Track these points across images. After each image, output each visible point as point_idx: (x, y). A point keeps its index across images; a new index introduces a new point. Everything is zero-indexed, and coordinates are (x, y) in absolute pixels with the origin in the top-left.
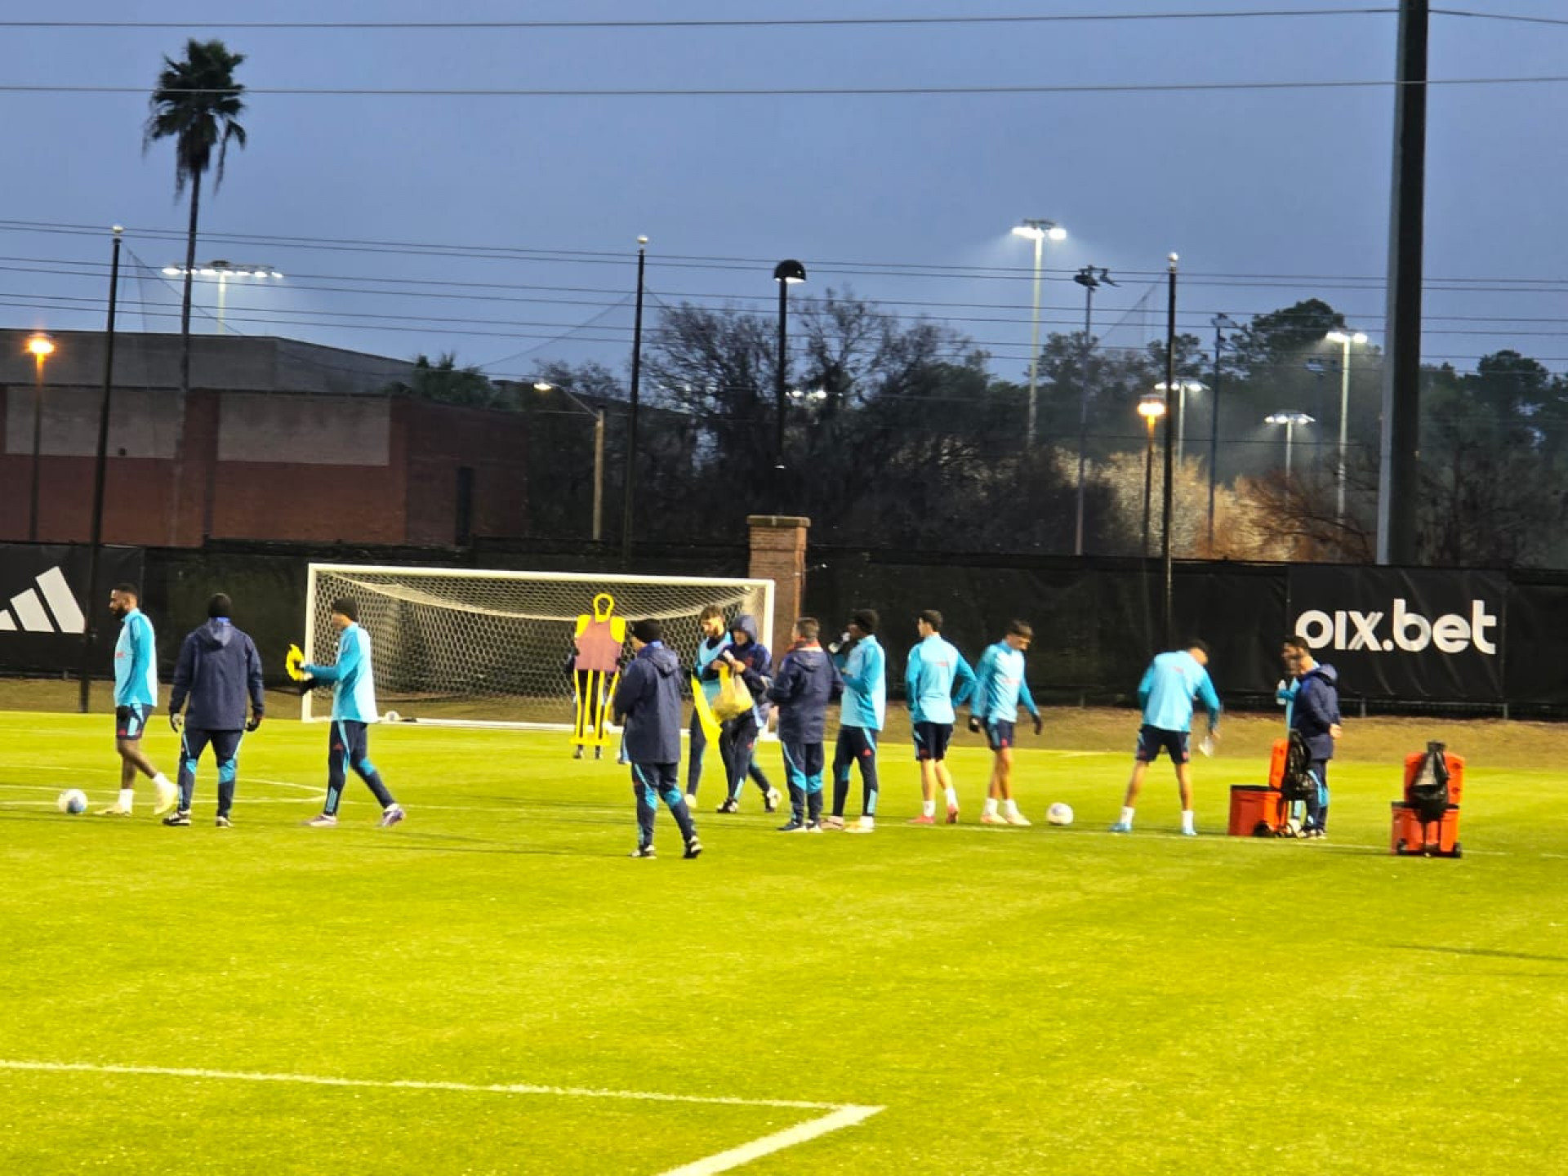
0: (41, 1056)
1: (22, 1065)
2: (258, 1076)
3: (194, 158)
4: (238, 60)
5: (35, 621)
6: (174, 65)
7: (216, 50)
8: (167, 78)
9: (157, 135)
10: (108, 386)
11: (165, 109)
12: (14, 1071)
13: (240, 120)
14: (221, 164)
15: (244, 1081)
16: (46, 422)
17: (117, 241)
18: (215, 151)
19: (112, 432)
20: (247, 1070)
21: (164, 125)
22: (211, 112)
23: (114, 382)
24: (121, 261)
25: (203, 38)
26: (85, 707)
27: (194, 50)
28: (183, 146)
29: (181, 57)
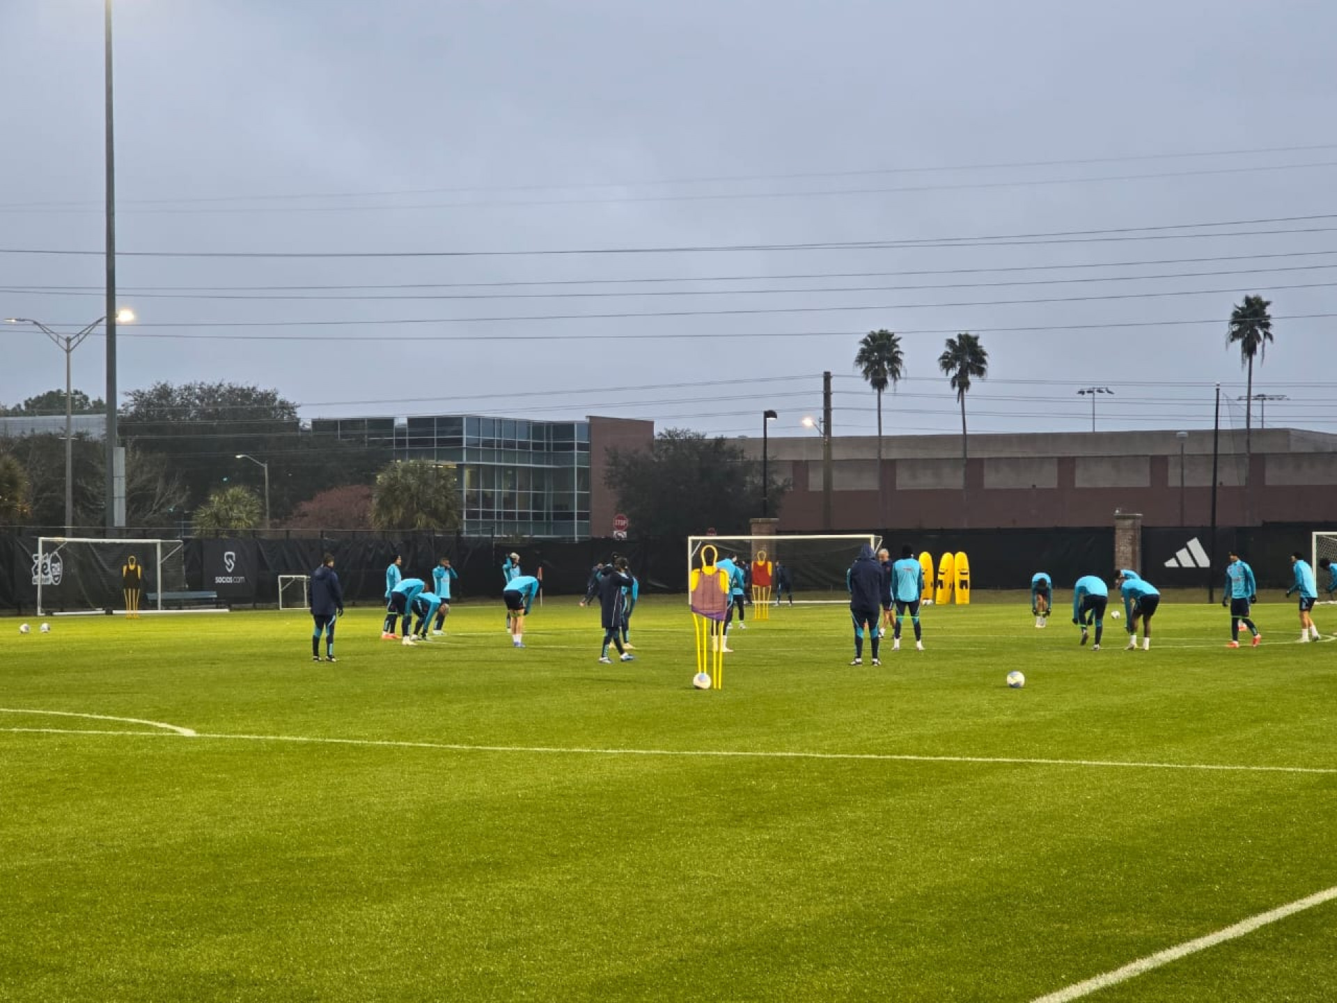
0: (1222, 763)
1: (1214, 767)
2: (1322, 771)
3: (1249, 350)
4: (1268, 303)
5: (1187, 562)
6: (1238, 308)
7: (1258, 300)
8: (1235, 314)
9: (1232, 340)
10: (1216, 455)
11: (1236, 328)
12: (1210, 770)
13: (1271, 331)
14: (1263, 351)
15: (1316, 773)
16: (1186, 472)
17: (1218, 390)
18: (1259, 347)
19: (1218, 474)
20: (1316, 767)
21: (1235, 335)
22: (1257, 328)
23: (1219, 452)
24: (1220, 398)
25: (1252, 295)
26: (1211, 601)
27: (1248, 300)
28: (1244, 344)
29: (1242, 304)
